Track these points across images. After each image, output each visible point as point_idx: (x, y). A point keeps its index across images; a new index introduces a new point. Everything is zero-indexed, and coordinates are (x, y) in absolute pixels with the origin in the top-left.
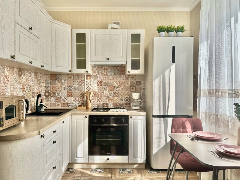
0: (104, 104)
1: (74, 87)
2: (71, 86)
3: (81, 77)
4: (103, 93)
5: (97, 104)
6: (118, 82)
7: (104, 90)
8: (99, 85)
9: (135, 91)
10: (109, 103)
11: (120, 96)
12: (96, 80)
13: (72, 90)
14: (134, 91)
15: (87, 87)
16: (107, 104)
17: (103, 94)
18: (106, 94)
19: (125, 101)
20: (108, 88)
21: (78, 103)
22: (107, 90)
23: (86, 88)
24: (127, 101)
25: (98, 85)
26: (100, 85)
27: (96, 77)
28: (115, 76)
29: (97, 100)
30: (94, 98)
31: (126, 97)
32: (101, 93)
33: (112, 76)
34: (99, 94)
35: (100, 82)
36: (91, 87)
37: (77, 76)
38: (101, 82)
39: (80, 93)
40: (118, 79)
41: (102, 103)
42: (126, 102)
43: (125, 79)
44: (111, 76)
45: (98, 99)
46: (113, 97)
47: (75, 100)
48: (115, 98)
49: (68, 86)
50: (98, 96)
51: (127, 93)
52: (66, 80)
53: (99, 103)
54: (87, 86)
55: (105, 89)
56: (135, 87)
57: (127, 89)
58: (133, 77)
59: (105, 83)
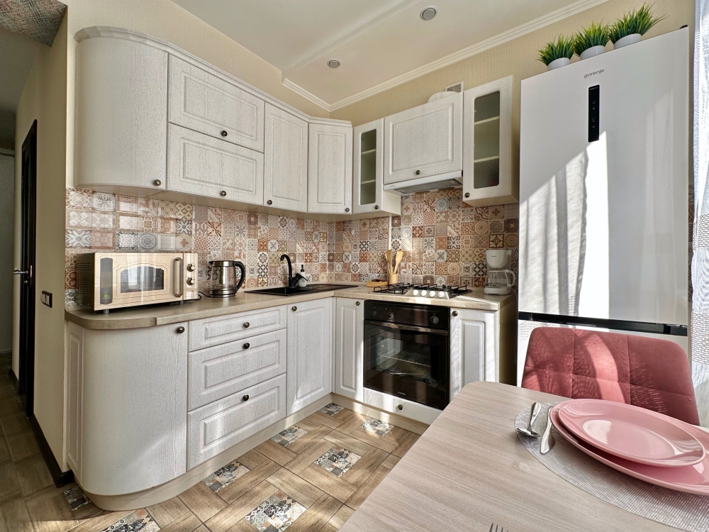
0: (425, 278)
1: (370, 243)
2: (366, 241)
3: (383, 223)
4: (424, 254)
5: (413, 278)
6: (457, 226)
7: (426, 247)
10: (436, 278)
11: (463, 259)
12: (409, 226)
13: (368, 249)
15: (393, 242)
16: (432, 279)
17: (424, 257)
18: (432, 255)
19: (475, 273)
20: (434, 242)
21: (377, 275)
22: (432, 247)
23: (390, 243)
24: (481, 273)
25: (414, 236)
26: (417, 235)
27: (411, 218)
28: (451, 213)
29: (413, 270)
30: (405, 265)
31: (478, 263)
32: (420, 253)
33: (444, 214)
34: (417, 257)
35: (418, 229)
36: (400, 242)
37: (375, 221)
38: (421, 228)
39: (380, 256)
40: (457, 219)
41: (421, 277)
42: (477, 276)
43: (475, 218)
44: (441, 213)
45: (414, 268)
46: (446, 262)
47: (373, 268)
48: (451, 265)
49: (361, 242)
50: (414, 260)
51: (480, 252)
52: (359, 230)
53: (415, 276)
54: (394, 240)
55: (429, 244)
57: (480, 243)
58: (496, 209)
59: (429, 231)
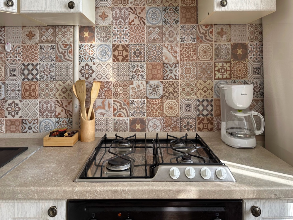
0: (133, 122)
1: (42, 67)
2: (35, 64)
3: (64, 35)
4: (131, 86)
5: (115, 124)
6: (174, 47)
7: (133, 77)
8: (118, 60)
9: (228, 77)
10: (149, 120)
11: (184, 94)
12: (107, 43)
13: (38, 77)
14: (226, 79)
15: (83, 67)
16: (142, 122)
17: (131, 91)
18: (141, 88)
19: (198, 113)
20: (145, 69)
21: (54, 119)
22: (142, 77)
23: (77, 68)
24: (205, 113)
25: (116, 58)
26: (120, 58)
27: (110, 31)
28: (167, 29)
29: (114, 110)
30: (103, 102)
31: (201, 100)
32: (125, 85)
33: (157, 30)
34: (120, 90)
35: (120, 48)
36: (94, 68)
37: (51, 30)
38: (125, 48)
39: (60, 88)
40: (175, 39)
41: (127, 120)
42: (201, 116)
43: (198, 38)
44: (154, 28)
45: (116, 107)
46: (162, 98)
47: (47, 109)
48: (168, 102)
49: (24, 65)
50: (116, 95)
51: (204, 84)
52: (20, 44)
53: (118, 120)
54: (83, 64)
55: (137, 72)
56: (231, 64)
57: (204, 72)
58: (222, 29)
59: (138, 53)
